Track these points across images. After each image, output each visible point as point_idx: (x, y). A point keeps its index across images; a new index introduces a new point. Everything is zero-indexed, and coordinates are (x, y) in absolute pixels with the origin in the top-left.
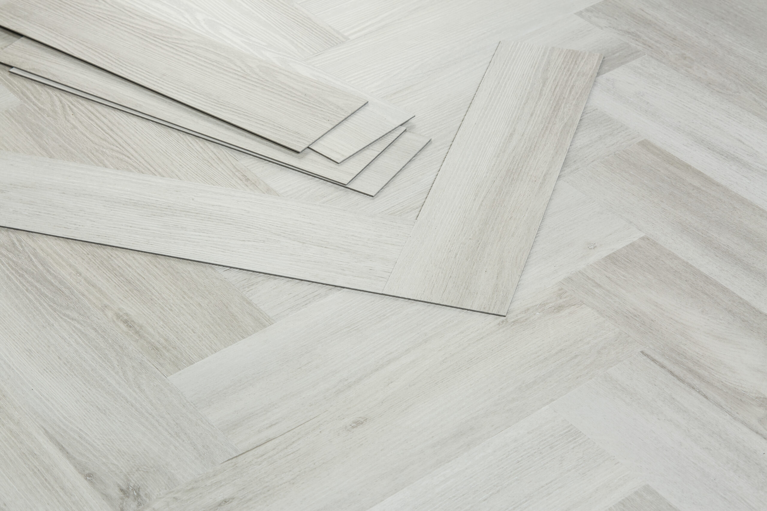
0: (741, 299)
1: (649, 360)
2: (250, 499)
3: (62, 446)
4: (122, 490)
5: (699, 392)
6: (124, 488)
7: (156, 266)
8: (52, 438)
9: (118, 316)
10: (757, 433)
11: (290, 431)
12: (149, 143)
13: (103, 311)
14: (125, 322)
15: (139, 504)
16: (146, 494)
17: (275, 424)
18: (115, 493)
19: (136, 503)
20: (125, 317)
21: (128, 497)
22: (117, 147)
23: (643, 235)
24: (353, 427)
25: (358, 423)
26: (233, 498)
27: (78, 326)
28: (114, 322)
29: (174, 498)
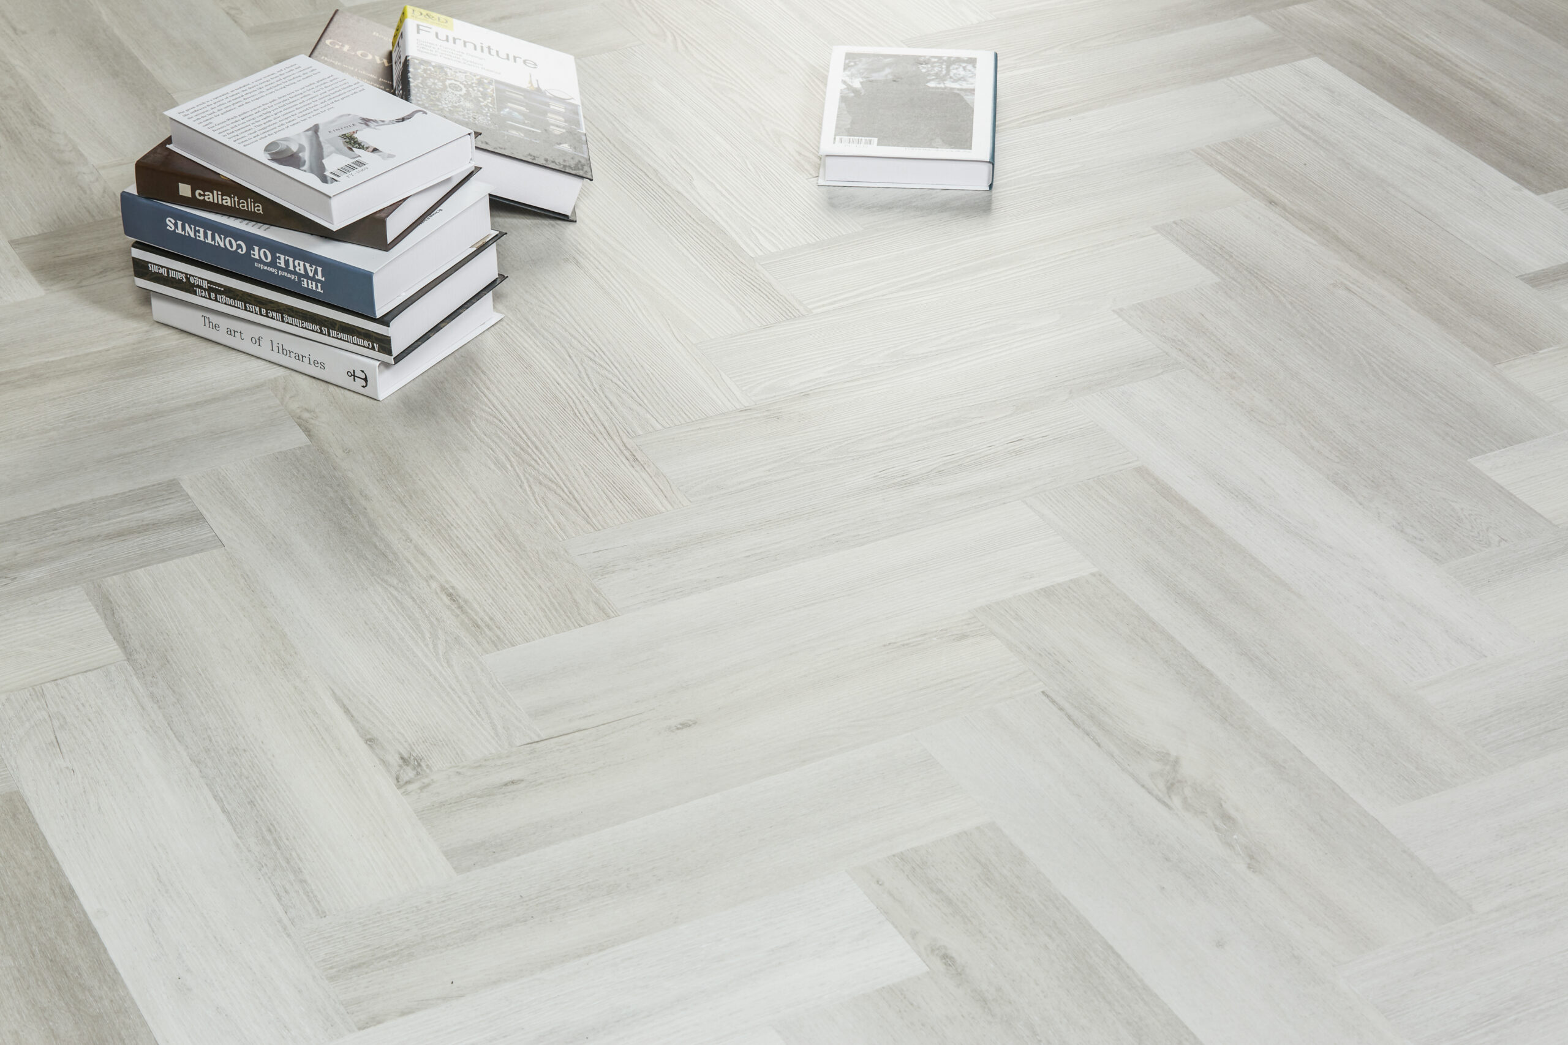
0: (1186, 650)
1: (1047, 701)
2: (541, 784)
3: (348, 709)
4: (402, 758)
5: (1093, 739)
6: (406, 756)
7: (500, 542)
8: (338, 700)
9: (443, 589)
10: (1143, 786)
11: (604, 724)
12: (529, 408)
13: (427, 581)
14: (450, 595)
15: (418, 774)
16: (428, 765)
17: (590, 716)
18: (394, 760)
19: (415, 772)
20: (451, 591)
21: (408, 765)
22: (490, 408)
23: (1095, 570)
24: (678, 729)
25: (685, 725)
26: (522, 780)
27: (395, 593)
28: (437, 594)
29: (457, 772)
